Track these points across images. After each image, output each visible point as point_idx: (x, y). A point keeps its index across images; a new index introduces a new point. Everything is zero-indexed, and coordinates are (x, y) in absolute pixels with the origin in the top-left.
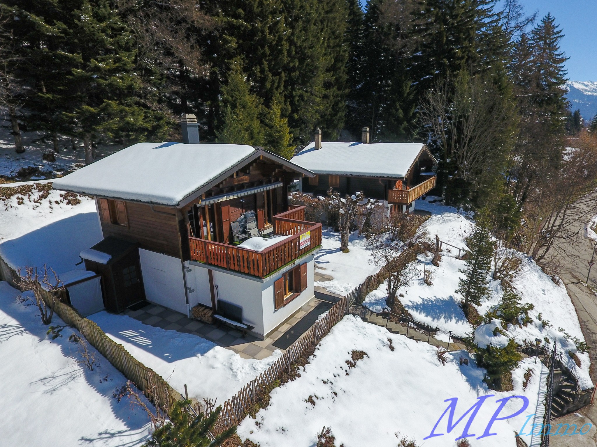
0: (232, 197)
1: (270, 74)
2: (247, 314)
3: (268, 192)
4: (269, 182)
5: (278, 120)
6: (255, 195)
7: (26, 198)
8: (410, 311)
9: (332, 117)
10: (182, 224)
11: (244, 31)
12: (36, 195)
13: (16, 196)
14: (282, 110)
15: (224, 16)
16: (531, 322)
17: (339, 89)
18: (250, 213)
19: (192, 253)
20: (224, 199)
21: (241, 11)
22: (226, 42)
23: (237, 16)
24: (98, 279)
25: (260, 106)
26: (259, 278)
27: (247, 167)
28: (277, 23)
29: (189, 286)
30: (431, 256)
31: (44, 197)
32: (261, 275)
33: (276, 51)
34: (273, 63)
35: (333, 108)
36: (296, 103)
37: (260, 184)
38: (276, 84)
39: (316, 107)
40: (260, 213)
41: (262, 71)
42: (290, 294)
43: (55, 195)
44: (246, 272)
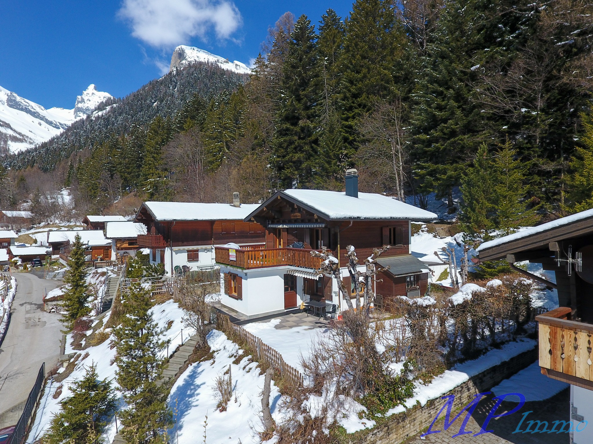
37: (309, 222)
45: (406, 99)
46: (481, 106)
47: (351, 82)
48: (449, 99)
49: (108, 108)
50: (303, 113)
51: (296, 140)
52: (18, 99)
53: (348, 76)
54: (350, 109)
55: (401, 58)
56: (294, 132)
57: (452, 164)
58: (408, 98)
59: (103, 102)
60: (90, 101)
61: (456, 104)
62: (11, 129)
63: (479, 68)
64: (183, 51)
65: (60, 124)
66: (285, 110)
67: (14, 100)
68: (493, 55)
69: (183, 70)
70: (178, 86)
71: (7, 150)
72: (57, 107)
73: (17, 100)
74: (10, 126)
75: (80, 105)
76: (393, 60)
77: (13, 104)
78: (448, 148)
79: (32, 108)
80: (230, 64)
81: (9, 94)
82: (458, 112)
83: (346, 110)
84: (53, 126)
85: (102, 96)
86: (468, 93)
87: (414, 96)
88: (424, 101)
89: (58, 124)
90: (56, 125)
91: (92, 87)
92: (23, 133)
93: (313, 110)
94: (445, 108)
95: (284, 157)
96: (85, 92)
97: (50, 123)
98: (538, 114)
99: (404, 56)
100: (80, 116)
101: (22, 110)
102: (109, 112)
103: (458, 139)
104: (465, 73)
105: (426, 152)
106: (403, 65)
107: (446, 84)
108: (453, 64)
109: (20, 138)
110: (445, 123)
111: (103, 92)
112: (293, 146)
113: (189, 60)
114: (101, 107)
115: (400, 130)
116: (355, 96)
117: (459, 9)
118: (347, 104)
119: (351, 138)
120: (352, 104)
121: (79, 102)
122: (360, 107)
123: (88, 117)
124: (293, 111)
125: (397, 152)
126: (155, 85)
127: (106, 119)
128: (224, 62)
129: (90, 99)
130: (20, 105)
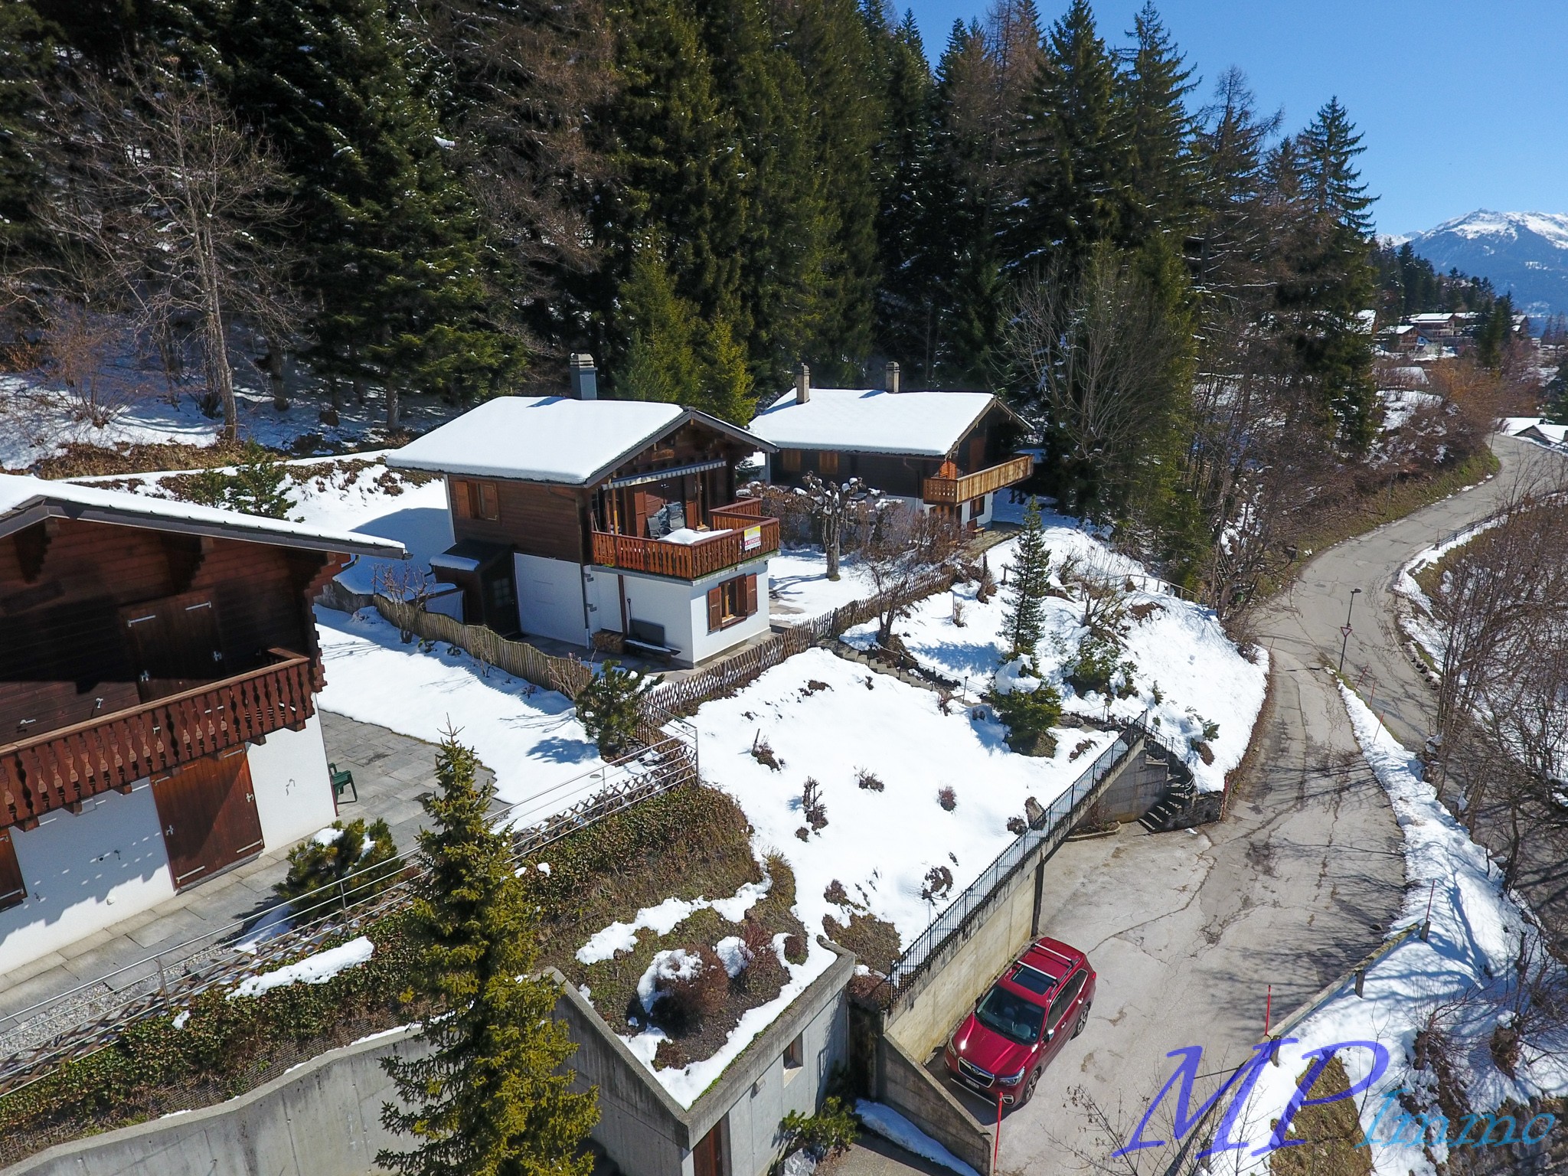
0: (649, 480)
1: (712, 258)
2: (670, 636)
3: (703, 474)
4: (705, 460)
5: (724, 349)
6: (682, 477)
7: (327, 482)
8: (914, 654)
9: (842, 332)
10: (584, 513)
11: (665, 174)
12: (340, 478)
13: (315, 478)
14: (735, 327)
15: (628, 151)
16: (1136, 695)
17: (859, 274)
18: (675, 506)
19: (596, 555)
20: (639, 481)
21: (659, 142)
22: (631, 201)
23: (649, 151)
24: (460, 593)
25: (694, 320)
26: (688, 580)
27: (671, 436)
28: (726, 158)
29: (589, 602)
30: (976, 585)
31: (351, 481)
32: (689, 575)
33: (724, 213)
34: (719, 235)
35: (845, 316)
36: (765, 309)
37: (691, 461)
38: (725, 276)
39: (805, 317)
40: (690, 507)
41: (698, 252)
42: (732, 617)
43: (367, 477)
44: (670, 572)
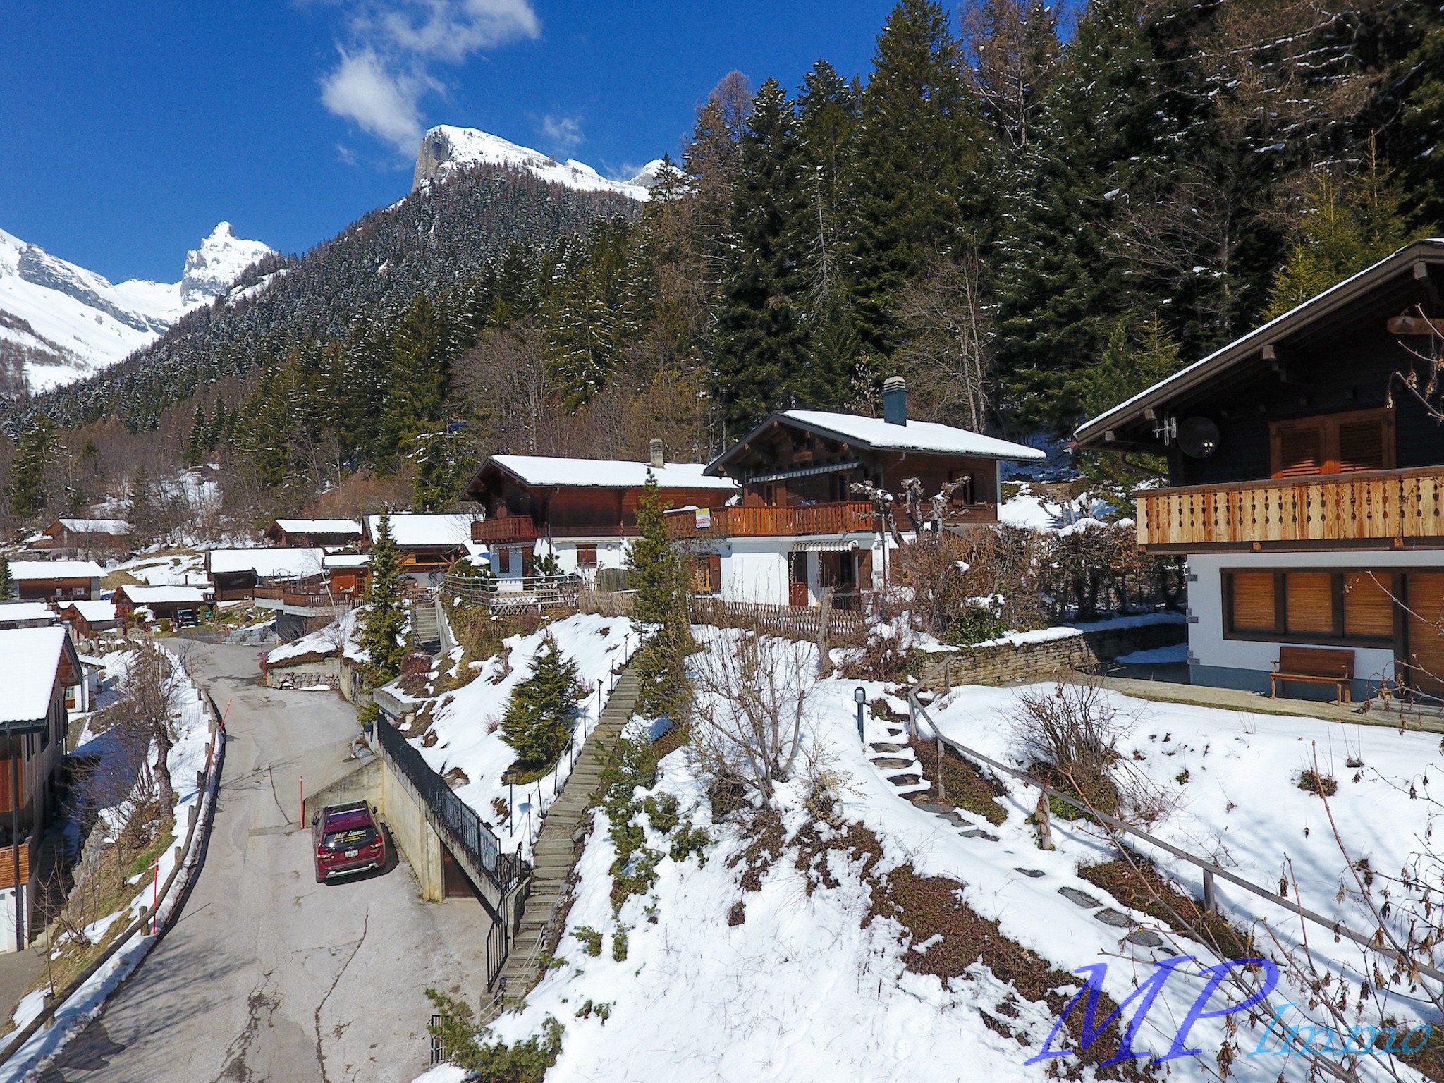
45: (986, 251)
46: (1122, 263)
47: (874, 217)
48: (1067, 250)
49: (268, 279)
50: (777, 283)
51: (762, 339)
52: (47, 260)
53: (867, 205)
54: (874, 272)
55: (975, 169)
56: (757, 322)
57: (1072, 369)
58: (992, 248)
59: (254, 264)
60: (218, 262)
61: (1078, 260)
62: (32, 333)
63: (1117, 196)
64: (446, 140)
65: (149, 320)
66: (738, 277)
67: (38, 264)
68: (1143, 169)
69: (448, 185)
70: (437, 223)
71: (23, 385)
72: (140, 278)
73: (44, 264)
74: (29, 327)
75: (195, 273)
76: (958, 172)
77: (33, 273)
78: (1066, 340)
79: (81, 281)
80: (559, 167)
81: (25, 250)
82: (1083, 275)
83: (864, 273)
84: (131, 325)
85: (252, 251)
86: (1101, 240)
87: (1003, 246)
88: (1021, 254)
89: (144, 320)
90: (138, 322)
91: (223, 227)
92: (60, 343)
93: (796, 276)
94: (1060, 267)
95: (737, 372)
96: (207, 242)
97: (124, 318)
98: (1223, 276)
99: (981, 164)
100: (195, 300)
101: (55, 286)
102: (269, 289)
103: (1083, 324)
104: (1095, 204)
105: (1025, 350)
106: (980, 182)
107: (1059, 223)
108: (1073, 189)
109: (51, 356)
110: (1061, 294)
111: (250, 241)
112: (756, 351)
113: (460, 159)
114: (250, 277)
115: (975, 311)
116: (883, 246)
117: (1082, 85)
118: (865, 261)
119: (876, 332)
120: (878, 263)
121: (192, 266)
122: (893, 269)
123: (220, 301)
124: (756, 278)
125: (973, 354)
126: (378, 222)
127: (265, 306)
128: (545, 163)
129: (220, 257)
130: (50, 275)
